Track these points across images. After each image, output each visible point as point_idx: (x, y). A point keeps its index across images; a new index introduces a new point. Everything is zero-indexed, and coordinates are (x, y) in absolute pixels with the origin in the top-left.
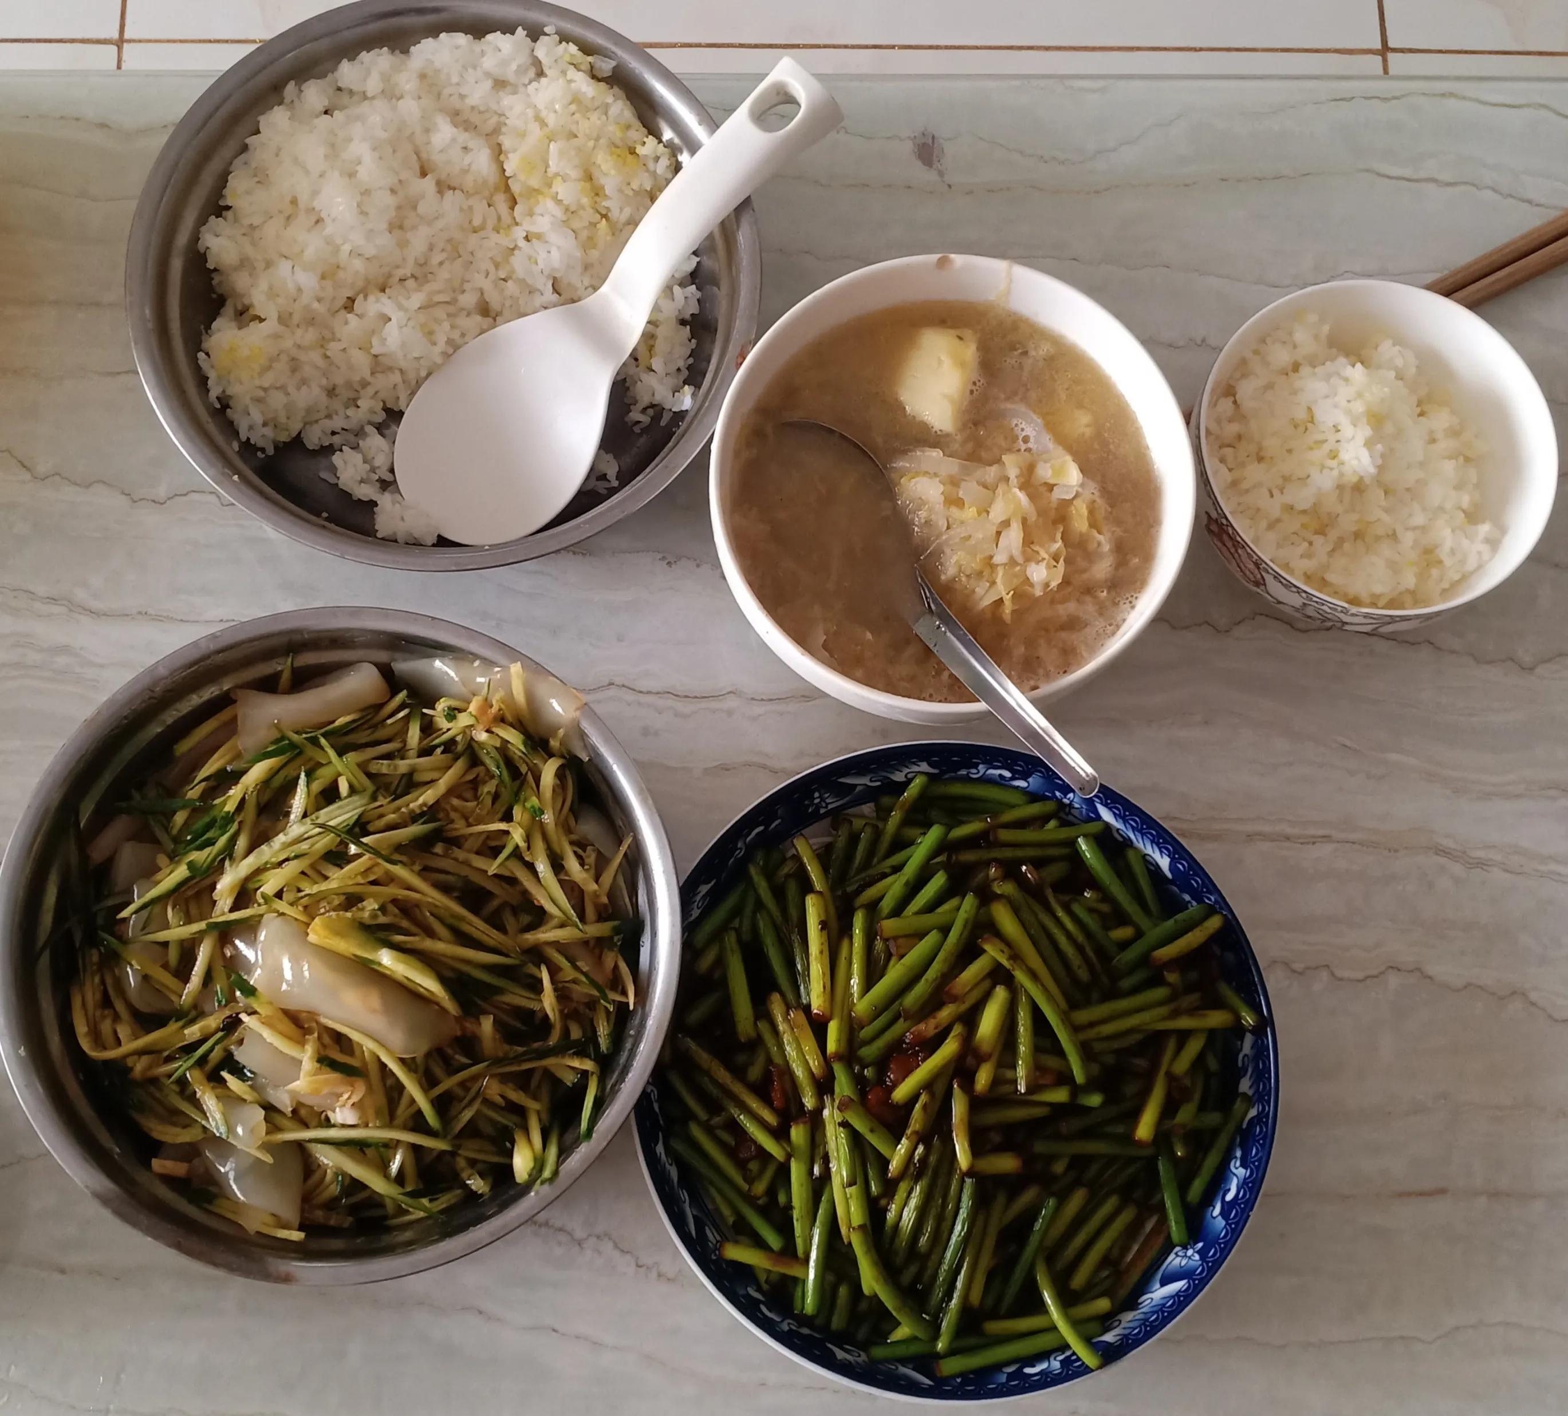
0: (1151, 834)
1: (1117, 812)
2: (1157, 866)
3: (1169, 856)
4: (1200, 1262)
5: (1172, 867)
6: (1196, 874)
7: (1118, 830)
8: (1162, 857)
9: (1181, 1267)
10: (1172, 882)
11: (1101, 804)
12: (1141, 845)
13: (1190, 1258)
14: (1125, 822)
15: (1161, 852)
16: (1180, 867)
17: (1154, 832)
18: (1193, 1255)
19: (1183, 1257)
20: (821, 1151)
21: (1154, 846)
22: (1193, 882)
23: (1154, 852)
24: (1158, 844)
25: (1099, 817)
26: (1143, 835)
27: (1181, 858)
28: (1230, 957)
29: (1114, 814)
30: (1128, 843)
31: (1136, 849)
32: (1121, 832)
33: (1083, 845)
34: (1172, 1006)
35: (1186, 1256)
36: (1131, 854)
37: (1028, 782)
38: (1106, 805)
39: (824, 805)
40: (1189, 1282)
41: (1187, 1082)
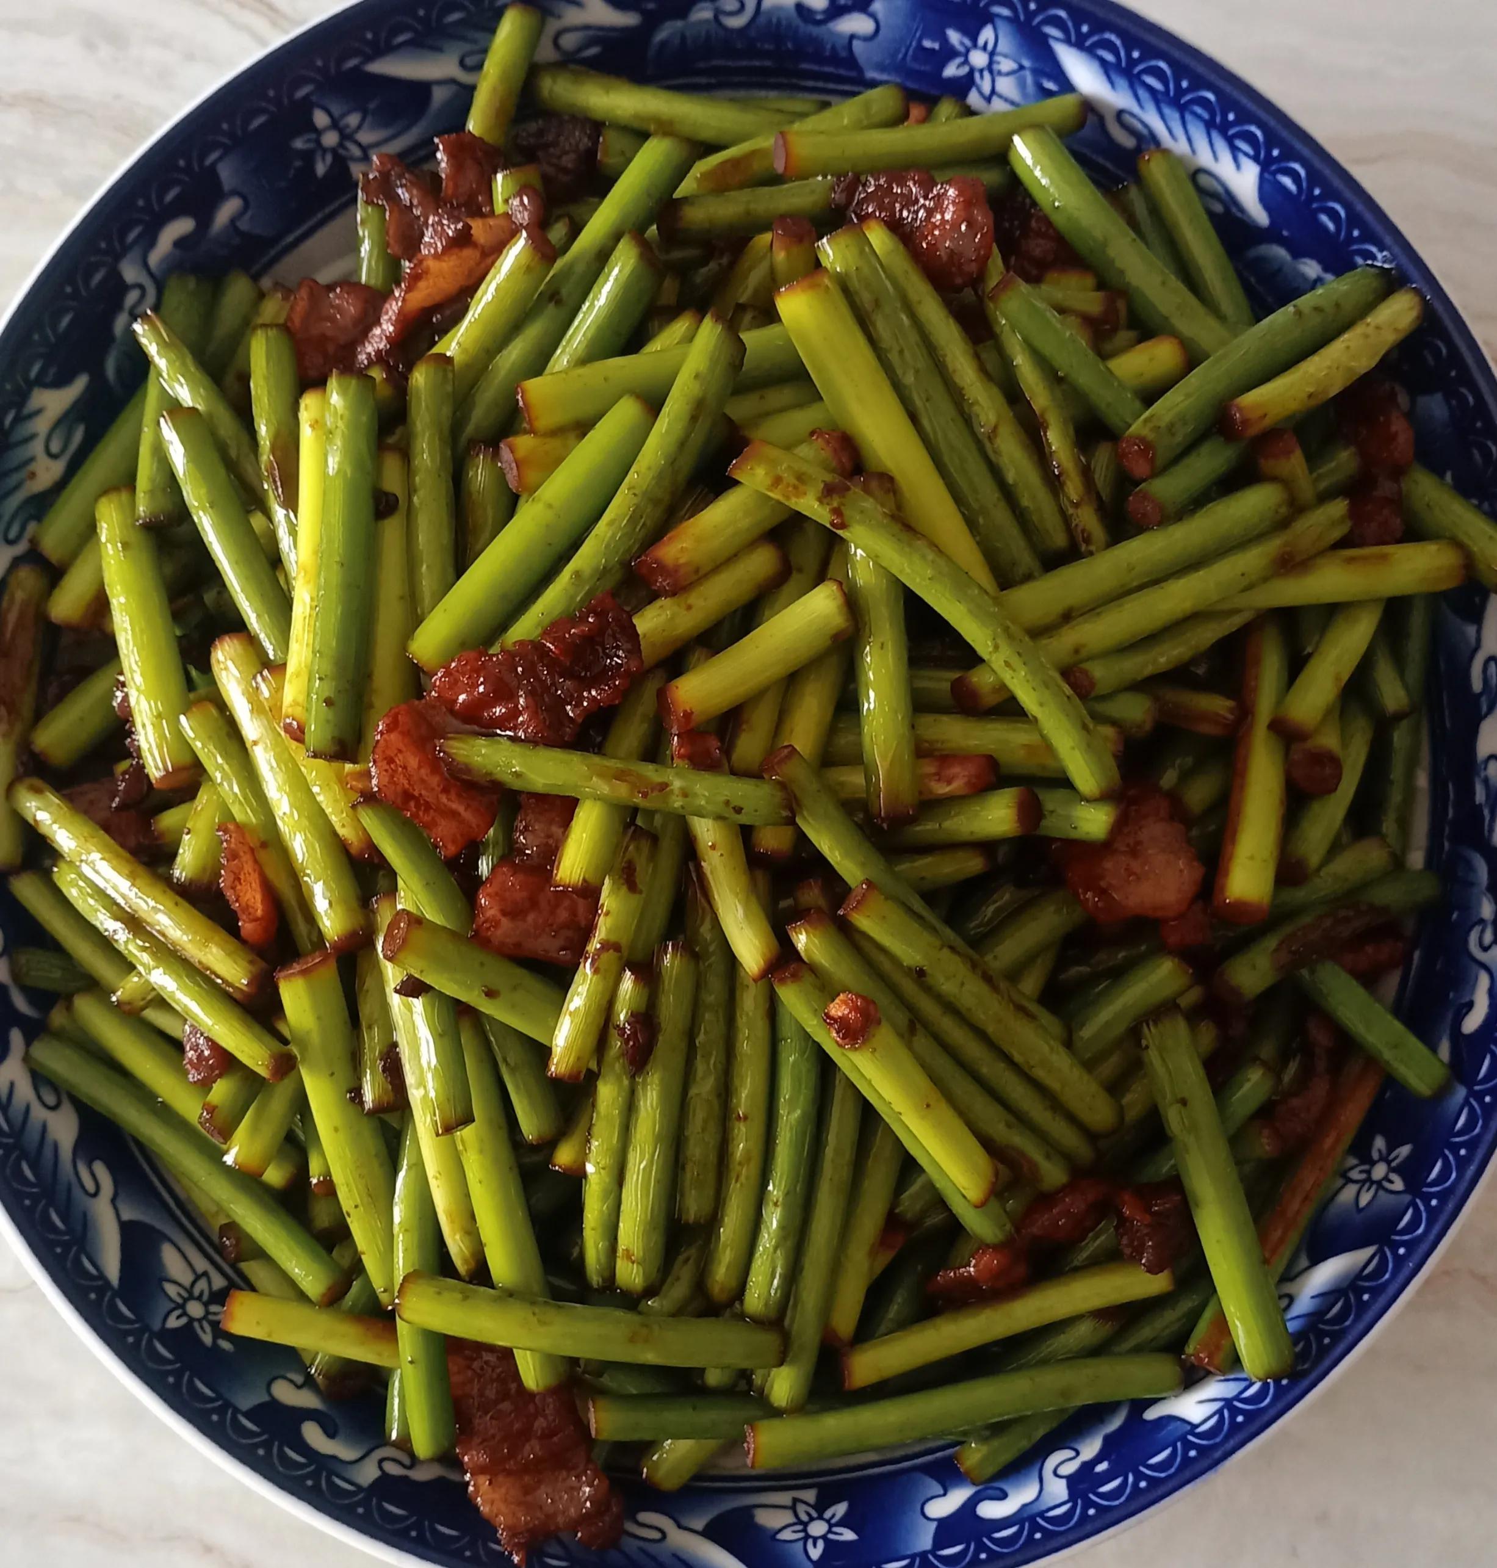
0: (1204, 103)
1: (1109, 57)
2: (1229, 199)
3: (1256, 158)
4: (1407, 1198)
5: (1268, 191)
6: (1331, 193)
7: (1120, 114)
8: (1238, 166)
9: (1360, 1210)
10: (1269, 235)
11: (1068, 41)
12: (1181, 147)
13: (1379, 1184)
14: (1134, 82)
15: (1234, 150)
16: (1287, 181)
17: (1211, 96)
18: (1386, 1178)
19: (1363, 1182)
20: (373, 1043)
21: (1215, 135)
22: (1324, 218)
23: (1216, 158)
24: (1223, 129)
25: (1066, 86)
26: (1182, 109)
27: (1289, 154)
28: (1435, 406)
29: (1103, 63)
30: (1148, 140)
31: (1166, 152)
32: (1127, 118)
33: (1023, 150)
34: (1273, 546)
35: (1369, 1181)
36: (1155, 169)
37: (873, 16)
38: (1078, 43)
39: (356, 152)
40: (1380, 1252)
41: (1329, 740)
